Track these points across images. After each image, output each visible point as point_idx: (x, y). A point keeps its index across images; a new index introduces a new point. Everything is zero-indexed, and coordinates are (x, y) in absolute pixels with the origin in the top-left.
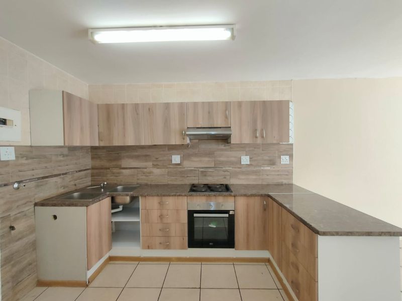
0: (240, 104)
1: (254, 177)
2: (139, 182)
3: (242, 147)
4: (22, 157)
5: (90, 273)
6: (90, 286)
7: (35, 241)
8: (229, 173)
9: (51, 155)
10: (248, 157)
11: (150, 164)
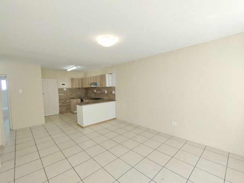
4: (67, 90)
7: (70, 104)
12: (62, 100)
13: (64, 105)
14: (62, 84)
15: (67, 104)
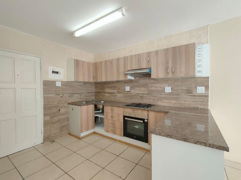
0: (157, 52)
1: (174, 102)
2: (112, 100)
3: (166, 81)
4: (64, 85)
5: (82, 135)
6: (81, 140)
7: (68, 117)
8: (157, 98)
9: (75, 85)
10: (170, 87)
11: (116, 91)
12: (51, 108)
13: (56, 119)
14: (53, 72)
15: (61, 117)
